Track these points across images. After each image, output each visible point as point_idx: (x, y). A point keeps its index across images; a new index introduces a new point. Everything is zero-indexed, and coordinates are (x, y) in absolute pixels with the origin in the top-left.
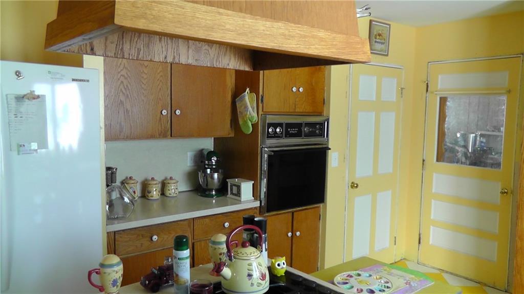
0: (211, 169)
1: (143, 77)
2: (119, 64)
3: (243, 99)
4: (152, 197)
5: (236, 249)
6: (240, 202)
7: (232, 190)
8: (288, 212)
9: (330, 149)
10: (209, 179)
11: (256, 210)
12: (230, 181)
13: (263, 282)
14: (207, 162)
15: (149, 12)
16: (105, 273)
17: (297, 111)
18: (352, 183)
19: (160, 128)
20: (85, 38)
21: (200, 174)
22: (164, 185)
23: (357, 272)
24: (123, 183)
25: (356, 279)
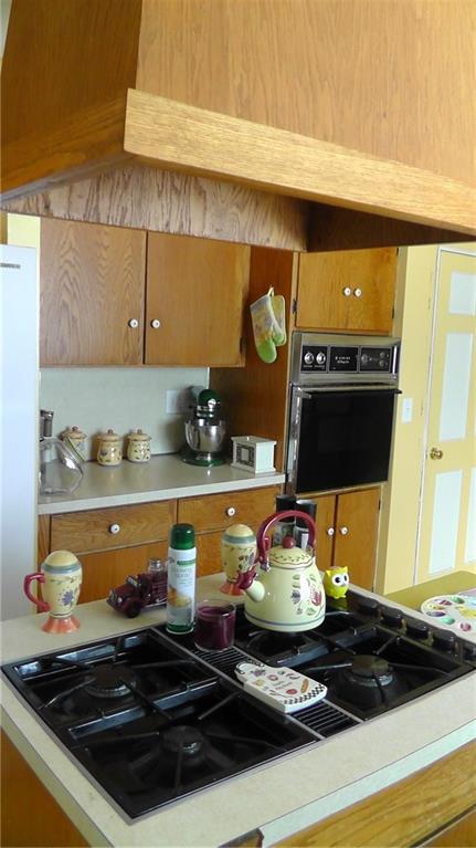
0: (206, 419)
1: (101, 265)
2: (62, 242)
3: (263, 305)
4: (108, 461)
5: (273, 550)
6: (252, 475)
7: (239, 454)
8: (329, 495)
9: (400, 392)
10: (203, 436)
11: (278, 490)
12: (236, 441)
13: (317, 608)
14: (199, 408)
15: (181, 135)
16: (53, 581)
17: (349, 327)
18: (433, 450)
19: (126, 349)
20: (52, 180)
21: (187, 426)
22: (127, 443)
23: (457, 596)
24: (61, 437)
25: (457, 608)
